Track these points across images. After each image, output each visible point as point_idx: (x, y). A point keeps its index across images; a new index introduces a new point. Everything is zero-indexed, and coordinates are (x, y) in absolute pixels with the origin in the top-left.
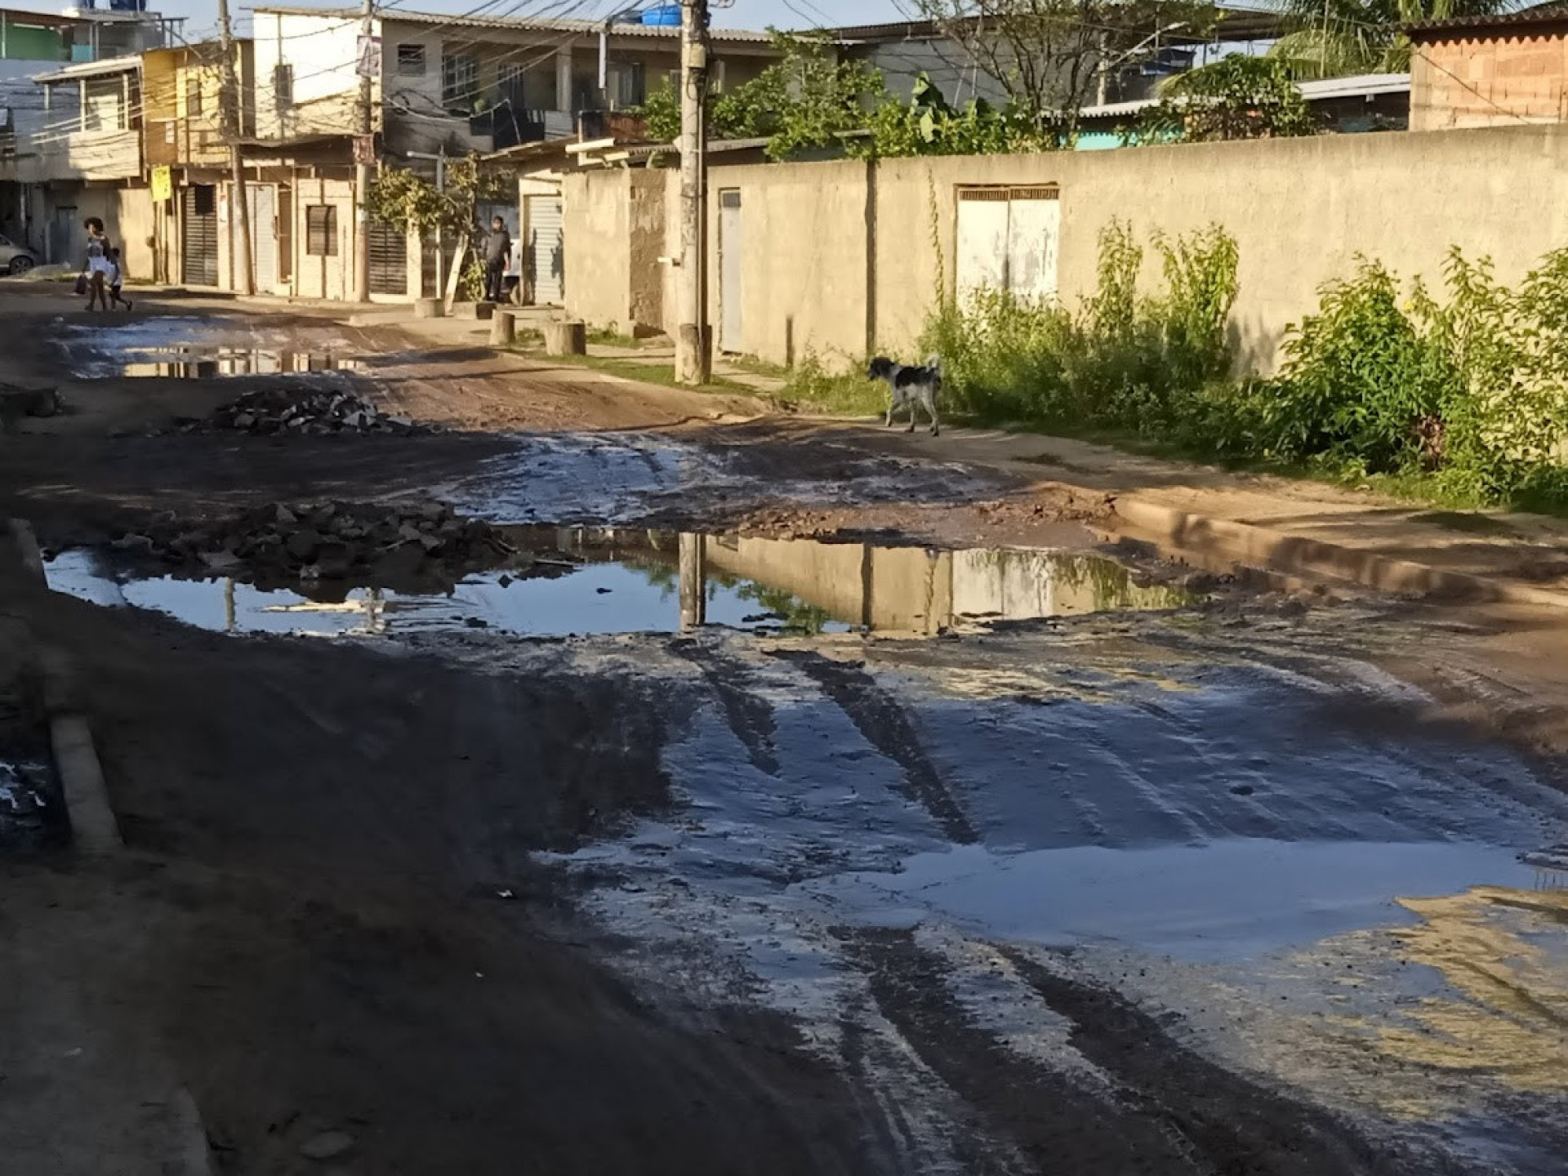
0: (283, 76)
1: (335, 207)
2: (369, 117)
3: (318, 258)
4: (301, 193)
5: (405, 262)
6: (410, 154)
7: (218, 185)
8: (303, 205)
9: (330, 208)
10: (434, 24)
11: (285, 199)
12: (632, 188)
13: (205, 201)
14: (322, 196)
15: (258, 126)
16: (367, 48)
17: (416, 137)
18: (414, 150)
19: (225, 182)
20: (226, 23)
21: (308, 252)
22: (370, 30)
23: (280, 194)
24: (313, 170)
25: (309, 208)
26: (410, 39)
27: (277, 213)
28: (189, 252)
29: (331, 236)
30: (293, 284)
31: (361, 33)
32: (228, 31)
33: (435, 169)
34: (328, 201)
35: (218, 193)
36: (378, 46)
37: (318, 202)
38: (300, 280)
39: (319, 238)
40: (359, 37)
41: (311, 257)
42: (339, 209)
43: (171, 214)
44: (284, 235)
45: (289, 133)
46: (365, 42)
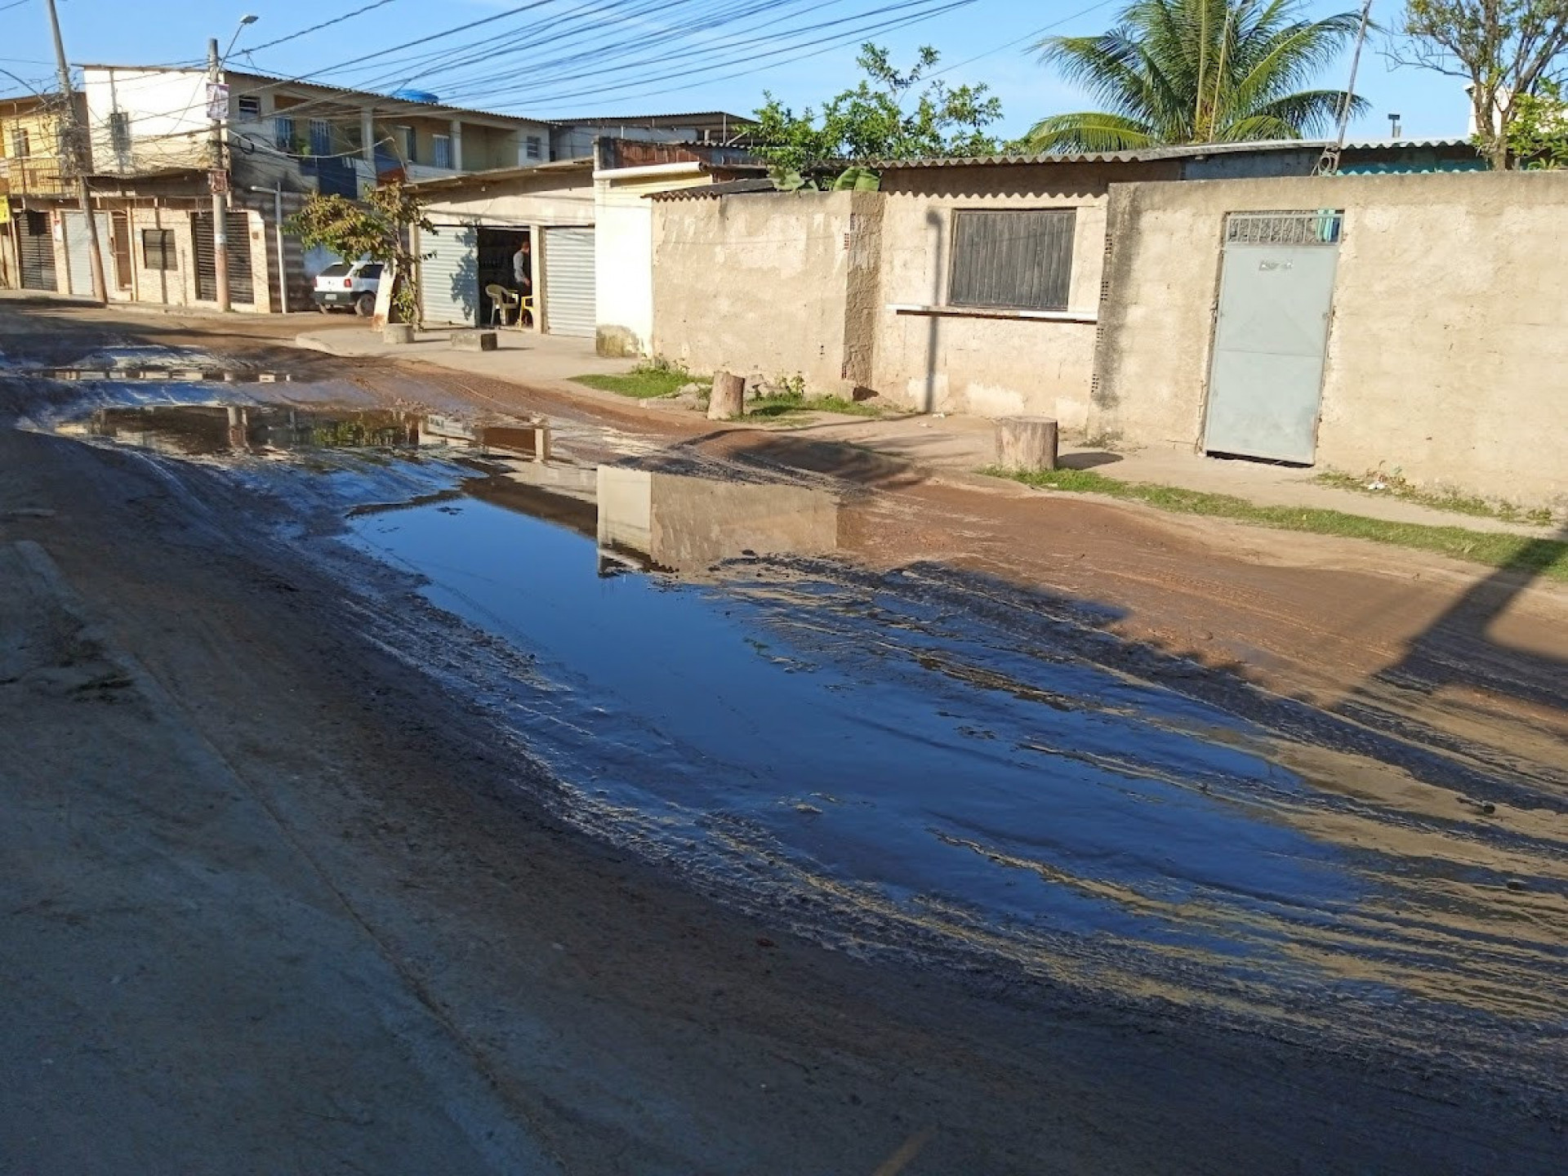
0: (119, 123)
1: (172, 231)
2: (220, 156)
3: (157, 272)
4: (135, 219)
5: (251, 277)
6: (253, 188)
7: (52, 213)
8: (138, 228)
9: (165, 232)
10: (275, 80)
11: (120, 225)
12: (852, 215)
13: (38, 224)
14: (158, 222)
15: (95, 164)
16: (216, 95)
17: (259, 174)
18: (258, 185)
19: (58, 211)
20: (66, 74)
21: (146, 267)
22: (217, 80)
23: (115, 221)
24: (156, 201)
25: (144, 231)
26: (249, 91)
27: (112, 235)
28: (26, 265)
29: (169, 255)
30: (134, 292)
31: (209, 81)
32: (68, 80)
33: (274, 202)
34: (164, 226)
35: (52, 218)
36: (226, 93)
37: (154, 227)
38: (140, 288)
39: (157, 256)
40: (208, 85)
41: (148, 271)
42: (177, 233)
43: (6, 234)
44: (122, 253)
45: (127, 170)
46: (214, 89)
